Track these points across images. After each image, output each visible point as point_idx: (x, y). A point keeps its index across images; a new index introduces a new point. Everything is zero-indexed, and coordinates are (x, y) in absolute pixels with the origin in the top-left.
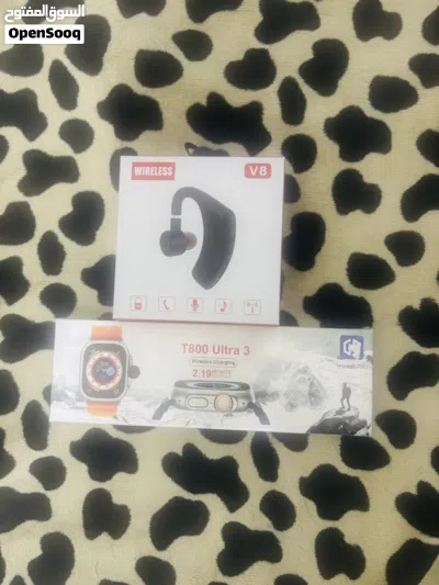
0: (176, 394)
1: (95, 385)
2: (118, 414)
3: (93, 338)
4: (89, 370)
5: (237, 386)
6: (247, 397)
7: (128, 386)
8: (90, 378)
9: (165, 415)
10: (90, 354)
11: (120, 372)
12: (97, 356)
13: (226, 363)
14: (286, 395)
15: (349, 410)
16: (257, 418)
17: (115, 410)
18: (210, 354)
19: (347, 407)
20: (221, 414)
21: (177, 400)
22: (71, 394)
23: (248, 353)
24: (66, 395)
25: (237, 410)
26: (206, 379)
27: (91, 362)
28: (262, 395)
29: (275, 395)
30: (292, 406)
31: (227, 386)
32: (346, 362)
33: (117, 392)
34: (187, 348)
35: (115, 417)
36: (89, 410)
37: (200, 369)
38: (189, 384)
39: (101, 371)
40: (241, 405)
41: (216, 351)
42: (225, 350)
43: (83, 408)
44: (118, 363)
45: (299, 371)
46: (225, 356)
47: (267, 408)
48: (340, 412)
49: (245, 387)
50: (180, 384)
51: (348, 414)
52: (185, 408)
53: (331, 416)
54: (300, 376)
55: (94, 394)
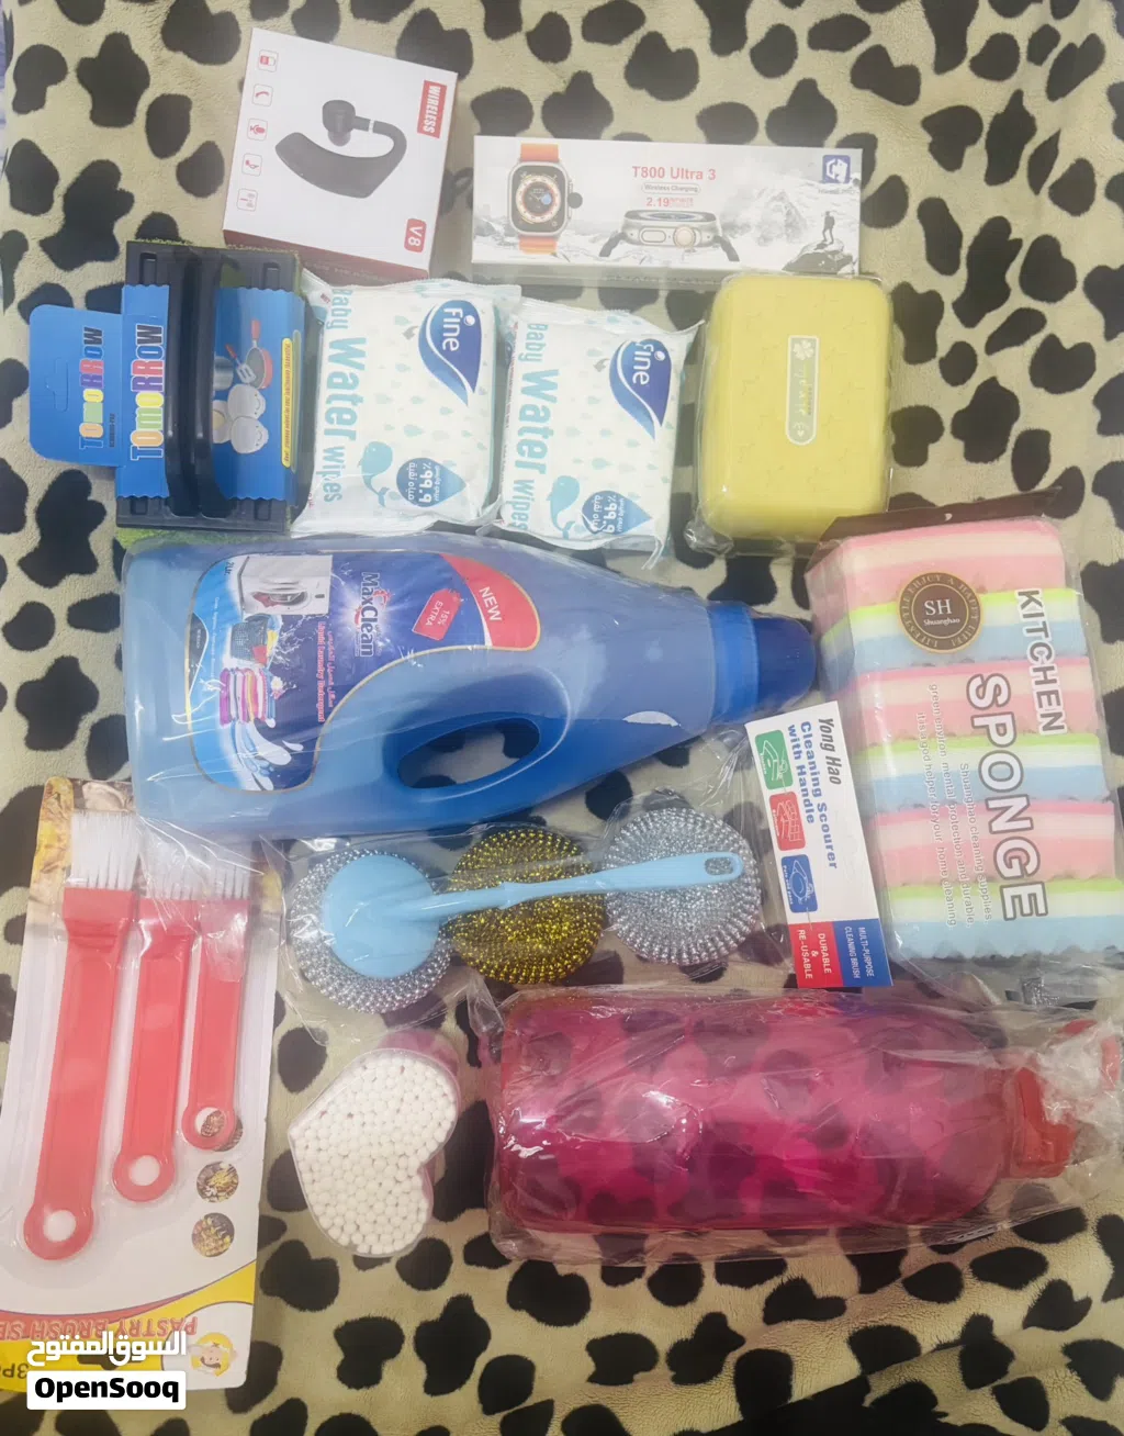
0: (627, 226)
1: (528, 216)
2: (557, 251)
3: (522, 160)
4: (519, 198)
5: (701, 217)
6: (713, 229)
7: (569, 218)
8: (521, 208)
9: (614, 251)
10: (520, 178)
11: (558, 200)
12: (528, 181)
13: (687, 189)
14: (759, 227)
15: (832, 243)
16: (725, 254)
17: (553, 246)
18: (667, 178)
19: (829, 240)
20: (682, 250)
21: (629, 234)
22: (499, 228)
23: (713, 177)
24: (493, 229)
25: (700, 245)
26: (663, 208)
27: (522, 188)
28: (730, 227)
29: (746, 227)
30: (765, 240)
31: (688, 217)
32: (829, 187)
33: (555, 224)
34: (639, 171)
35: (555, 255)
36: (522, 246)
37: (655, 198)
38: (642, 215)
39: (534, 200)
40: (705, 240)
41: (675, 174)
42: (685, 173)
43: (513, 244)
44: (556, 190)
45: (774, 199)
46: (685, 180)
47: (736, 243)
48: (822, 246)
49: (710, 217)
50: (632, 215)
51: (831, 248)
52: (639, 243)
53: (811, 251)
54: (775, 203)
55: (527, 226)
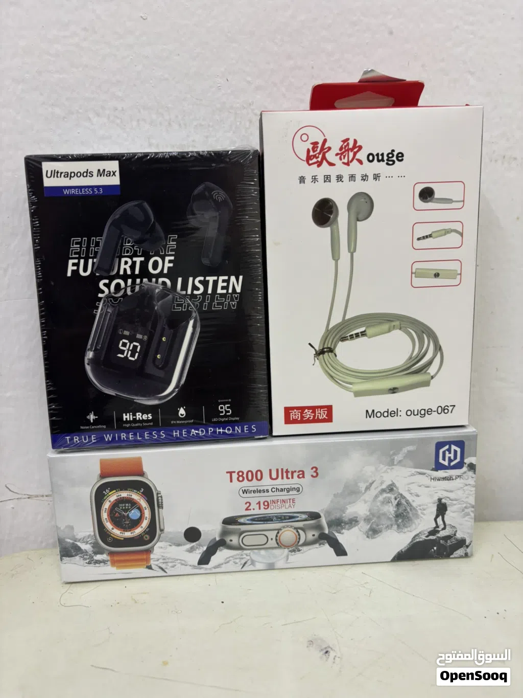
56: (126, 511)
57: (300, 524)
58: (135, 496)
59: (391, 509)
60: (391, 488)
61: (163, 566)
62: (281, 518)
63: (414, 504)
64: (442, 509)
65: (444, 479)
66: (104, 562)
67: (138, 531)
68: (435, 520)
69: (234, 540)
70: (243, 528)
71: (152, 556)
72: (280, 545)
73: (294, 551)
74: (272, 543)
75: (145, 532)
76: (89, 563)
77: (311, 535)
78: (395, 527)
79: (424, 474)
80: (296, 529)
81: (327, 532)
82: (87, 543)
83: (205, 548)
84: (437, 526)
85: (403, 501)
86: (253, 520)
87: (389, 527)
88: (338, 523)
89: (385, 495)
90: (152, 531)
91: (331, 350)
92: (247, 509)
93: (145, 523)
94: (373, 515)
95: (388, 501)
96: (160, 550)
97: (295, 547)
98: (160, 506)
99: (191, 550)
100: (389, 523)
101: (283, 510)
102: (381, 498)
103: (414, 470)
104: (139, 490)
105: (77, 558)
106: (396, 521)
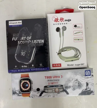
56: (25, 85)
57: (59, 87)
58: (27, 82)
59: (77, 84)
60: (77, 80)
61: (32, 96)
62: (55, 86)
63: (82, 83)
64: (87, 84)
65: (87, 78)
66: (21, 95)
67: (28, 89)
68: (86, 87)
69: (46, 91)
70: (48, 88)
71: (30, 94)
72: (55, 92)
73: (58, 93)
74: (54, 92)
75: (29, 89)
76: (18, 96)
77: (61, 90)
78: (78, 88)
79: (83, 77)
80: (59, 88)
81: (65, 89)
82: (18, 91)
83: (41, 93)
84: (87, 88)
85: (79, 83)
86: (50, 86)
87: (77, 88)
88: (67, 87)
89: (76, 81)
90: (30, 89)
91: (60, 53)
92: (49, 84)
93: (29, 87)
94: (74, 85)
95: (76, 83)
96: (32, 93)
97: (59, 92)
98: (32, 84)
99: (38, 93)
100: (77, 87)
101: (56, 84)
102: (75, 82)
103: (81, 76)
104: (28, 80)
105: (16, 94)
106: (78, 87)
